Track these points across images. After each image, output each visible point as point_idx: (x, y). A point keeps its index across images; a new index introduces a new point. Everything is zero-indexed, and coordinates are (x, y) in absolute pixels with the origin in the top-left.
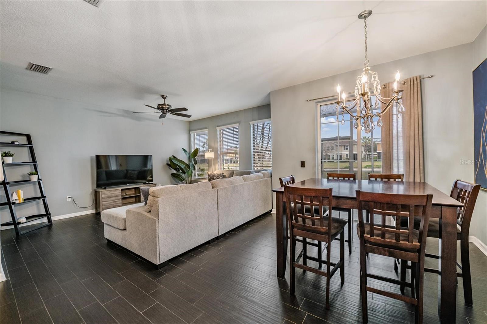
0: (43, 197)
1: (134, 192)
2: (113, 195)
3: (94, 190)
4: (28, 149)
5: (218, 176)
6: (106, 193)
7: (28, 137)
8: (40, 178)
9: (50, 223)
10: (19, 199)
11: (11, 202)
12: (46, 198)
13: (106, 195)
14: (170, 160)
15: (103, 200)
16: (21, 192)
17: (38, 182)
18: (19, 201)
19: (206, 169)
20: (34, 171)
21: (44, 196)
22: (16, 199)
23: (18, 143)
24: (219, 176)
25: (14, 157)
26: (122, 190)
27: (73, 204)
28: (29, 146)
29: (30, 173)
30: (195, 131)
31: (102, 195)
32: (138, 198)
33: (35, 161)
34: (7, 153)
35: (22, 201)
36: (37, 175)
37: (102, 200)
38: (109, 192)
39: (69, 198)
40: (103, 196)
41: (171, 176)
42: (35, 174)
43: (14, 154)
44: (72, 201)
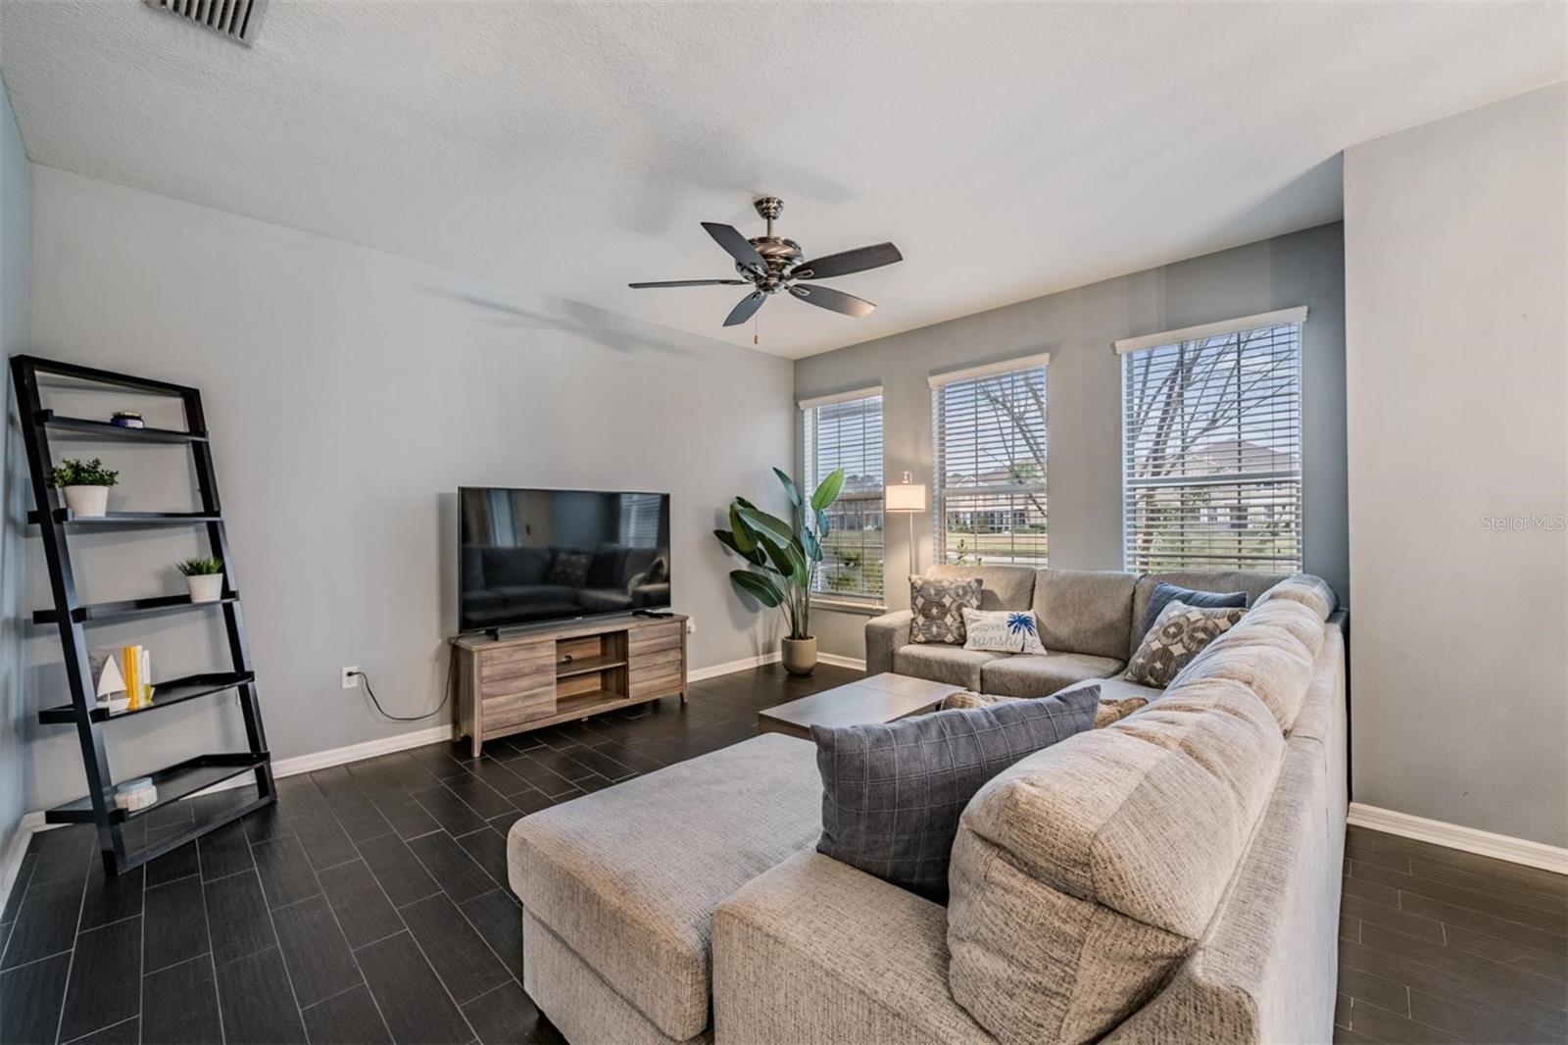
0: (240, 675)
1: (598, 651)
2: (525, 666)
3: (450, 639)
4: (188, 452)
5: (961, 592)
6: (498, 658)
7: (192, 399)
8: (232, 588)
9: (266, 800)
10: (128, 693)
11: (89, 709)
12: (253, 680)
13: (499, 669)
14: (731, 515)
15: (485, 690)
16: (142, 657)
17: (224, 605)
18: (129, 700)
19: (866, 556)
20: (207, 556)
21: (247, 669)
22: (118, 693)
23: (139, 425)
24: (965, 594)
25: (115, 485)
26: (558, 641)
27: (366, 700)
28: (193, 442)
29: (190, 564)
30: (818, 400)
31: (481, 666)
32: (614, 676)
33: (216, 509)
34: (83, 470)
35: (142, 703)
36: (221, 575)
37: (480, 688)
38: (510, 656)
39: (350, 674)
40: (486, 671)
41: (729, 581)
42: (209, 572)
43: (117, 473)
44: (362, 688)
